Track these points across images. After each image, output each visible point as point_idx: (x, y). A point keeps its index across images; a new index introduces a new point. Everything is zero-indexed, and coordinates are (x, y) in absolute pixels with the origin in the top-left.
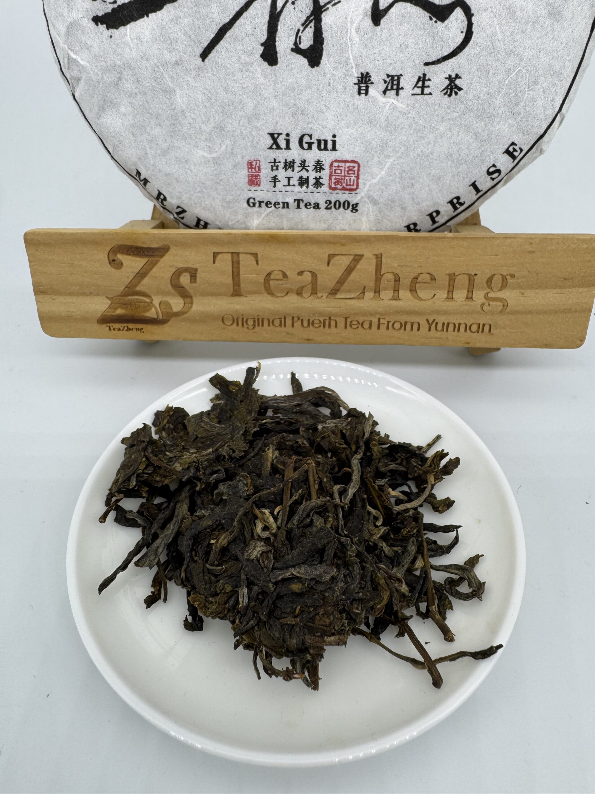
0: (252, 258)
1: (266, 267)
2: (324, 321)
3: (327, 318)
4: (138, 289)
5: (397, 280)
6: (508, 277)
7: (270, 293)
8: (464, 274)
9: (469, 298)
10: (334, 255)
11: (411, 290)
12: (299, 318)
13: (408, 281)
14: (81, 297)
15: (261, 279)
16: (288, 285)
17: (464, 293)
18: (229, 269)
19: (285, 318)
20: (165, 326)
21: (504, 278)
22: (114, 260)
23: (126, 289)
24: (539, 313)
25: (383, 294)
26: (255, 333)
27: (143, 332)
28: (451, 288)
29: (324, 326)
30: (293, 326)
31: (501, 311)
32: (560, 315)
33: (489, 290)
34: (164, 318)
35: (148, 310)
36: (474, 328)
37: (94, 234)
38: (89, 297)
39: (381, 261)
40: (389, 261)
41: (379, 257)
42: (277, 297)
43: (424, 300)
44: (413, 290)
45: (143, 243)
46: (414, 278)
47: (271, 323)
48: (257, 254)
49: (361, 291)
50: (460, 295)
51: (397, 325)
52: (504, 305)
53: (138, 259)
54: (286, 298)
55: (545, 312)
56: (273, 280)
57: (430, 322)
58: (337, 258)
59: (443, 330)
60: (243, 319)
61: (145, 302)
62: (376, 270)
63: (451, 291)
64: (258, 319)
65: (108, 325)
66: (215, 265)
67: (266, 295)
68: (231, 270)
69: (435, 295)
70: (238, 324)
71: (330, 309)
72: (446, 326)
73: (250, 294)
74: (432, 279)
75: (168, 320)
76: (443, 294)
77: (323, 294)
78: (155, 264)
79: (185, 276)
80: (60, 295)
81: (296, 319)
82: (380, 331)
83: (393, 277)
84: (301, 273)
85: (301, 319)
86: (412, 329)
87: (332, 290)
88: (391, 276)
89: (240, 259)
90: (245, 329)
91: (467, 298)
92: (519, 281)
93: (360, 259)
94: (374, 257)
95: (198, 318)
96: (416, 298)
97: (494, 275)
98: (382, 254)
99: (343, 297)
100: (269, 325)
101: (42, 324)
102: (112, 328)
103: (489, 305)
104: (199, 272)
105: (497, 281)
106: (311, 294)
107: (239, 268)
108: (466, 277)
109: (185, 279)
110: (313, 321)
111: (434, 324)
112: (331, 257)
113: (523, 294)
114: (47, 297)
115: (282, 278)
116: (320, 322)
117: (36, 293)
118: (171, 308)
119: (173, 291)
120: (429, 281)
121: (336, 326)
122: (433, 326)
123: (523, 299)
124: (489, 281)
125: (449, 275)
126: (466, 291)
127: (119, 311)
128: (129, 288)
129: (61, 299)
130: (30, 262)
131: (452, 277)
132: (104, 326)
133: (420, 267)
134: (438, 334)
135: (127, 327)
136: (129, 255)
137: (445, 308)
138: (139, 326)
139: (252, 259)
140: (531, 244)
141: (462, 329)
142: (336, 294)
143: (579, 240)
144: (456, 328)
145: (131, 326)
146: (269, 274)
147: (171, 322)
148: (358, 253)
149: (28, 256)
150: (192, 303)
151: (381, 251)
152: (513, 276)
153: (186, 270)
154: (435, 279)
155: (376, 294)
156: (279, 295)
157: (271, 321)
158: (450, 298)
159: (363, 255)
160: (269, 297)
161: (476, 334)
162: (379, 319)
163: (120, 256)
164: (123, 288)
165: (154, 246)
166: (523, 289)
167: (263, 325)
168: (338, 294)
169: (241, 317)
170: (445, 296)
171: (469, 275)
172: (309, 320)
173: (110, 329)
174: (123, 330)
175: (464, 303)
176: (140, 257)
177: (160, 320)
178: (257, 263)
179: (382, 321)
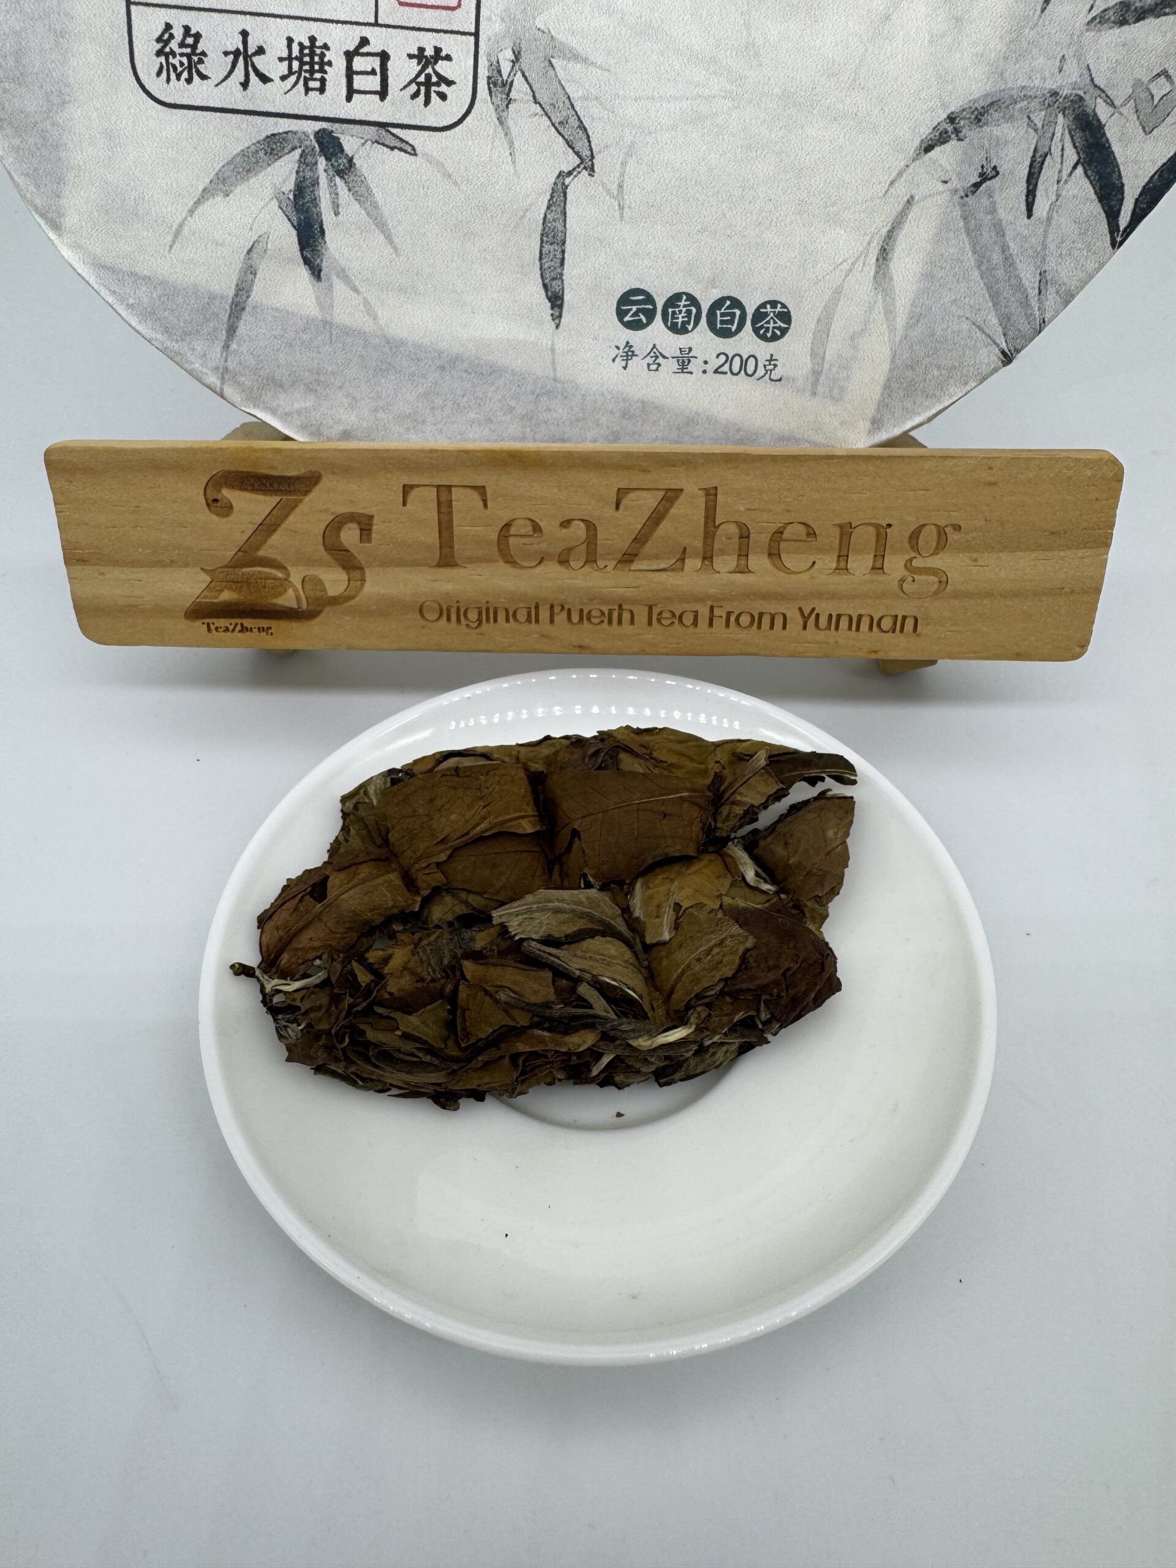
0: (475, 497)
1: (500, 512)
2: (611, 612)
3: (616, 607)
4: (262, 553)
5: (745, 535)
6: (949, 530)
7: (511, 561)
8: (868, 524)
9: (878, 569)
10: (628, 490)
11: (770, 555)
12: (563, 607)
13: (765, 538)
14: (154, 569)
15: (494, 536)
16: (543, 546)
17: (868, 561)
18: (432, 515)
19: (537, 607)
20: (314, 622)
21: (941, 532)
22: (216, 500)
23: (240, 553)
24: (1003, 596)
25: (718, 562)
26: (481, 634)
27: (272, 634)
28: (845, 549)
29: (610, 622)
30: (552, 621)
31: (936, 593)
32: (1044, 599)
33: (913, 554)
34: (311, 608)
35: (281, 594)
36: (887, 624)
37: (176, 450)
38: (169, 569)
39: (716, 501)
40: (730, 501)
41: (711, 494)
42: (522, 567)
43: (795, 573)
44: (774, 554)
45: (272, 468)
46: (775, 532)
47: (511, 616)
48: (484, 487)
49: (678, 557)
50: (860, 563)
51: (745, 620)
52: (940, 582)
53: (261, 497)
54: (538, 570)
55: (1016, 594)
56: (516, 536)
57: (806, 612)
58: (633, 495)
59: (829, 628)
60: (458, 609)
61: (275, 579)
62: (706, 517)
63: (843, 556)
64: (488, 609)
65: (206, 621)
66: (406, 508)
67: (502, 563)
68: (436, 518)
69: (814, 563)
70: (449, 619)
71: (622, 590)
72: (834, 621)
73: (472, 562)
74: (808, 534)
75: (319, 613)
76: (829, 562)
77: (607, 563)
78: (292, 507)
79: (350, 529)
80: (114, 566)
81: (557, 609)
82: (714, 630)
83: (737, 531)
84: (566, 524)
85: (566, 607)
86: (772, 627)
87: (625, 554)
88: (733, 529)
89: (454, 498)
90: (464, 628)
91: (873, 568)
92: (969, 537)
93: (677, 498)
94: (701, 493)
95: (374, 607)
96: (779, 569)
97: (924, 525)
98: (716, 488)
99: (645, 568)
100: (507, 621)
101: (79, 621)
102: (213, 627)
103: (914, 581)
104: (375, 522)
105: (929, 536)
106: (586, 562)
107: (450, 513)
108: (872, 530)
109: (349, 536)
110: (589, 612)
111: (813, 616)
112: (622, 493)
113: (976, 560)
114: (89, 570)
115: (531, 533)
116: (603, 613)
117: (68, 561)
118: (324, 590)
119: (327, 557)
120: (804, 537)
121: (632, 622)
122: (812, 621)
123: (975, 569)
124: (914, 537)
125: (841, 526)
126: (871, 556)
127: (227, 596)
128: (245, 552)
129: (116, 573)
130: (56, 504)
131: (846, 531)
132: (199, 623)
133: (787, 511)
134: (821, 636)
135: (242, 625)
136: (245, 490)
137: (832, 587)
138: (265, 623)
139: (475, 499)
140: (991, 468)
141: (865, 626)
142: (632, 561)
143: (1077, 460)
144: (855, 623)
145: (248, 623)
146: (508, 526)
147: (324, 614)
148: (672, 487)
149: (54, 493)
150: (363, 580)
151: (715, 483)
152: (957, 528)
153: (352, 518)
154: (815, 533)
155: (706, 562)
156: (526, 564)
157: (511, 614)
158: (842, 568)
159: (682, 490)
160: (508, 569)
161: (890, 634)
162: (712, 608)
163: (226, 493)
164: (234, 552)
165: (293, 473)
166: (976, 551)
167: (495, 621)
168: (636, 562)
169: (456, 605)
170: (834, 565)
171: (877, 526)
172: (581, 610)
173: (209, 629)
174: (233, 630)
175: (867, 577)
176: (264, 494)
177: (303, 611)
178: (485, 506)
179: (717, 612)
